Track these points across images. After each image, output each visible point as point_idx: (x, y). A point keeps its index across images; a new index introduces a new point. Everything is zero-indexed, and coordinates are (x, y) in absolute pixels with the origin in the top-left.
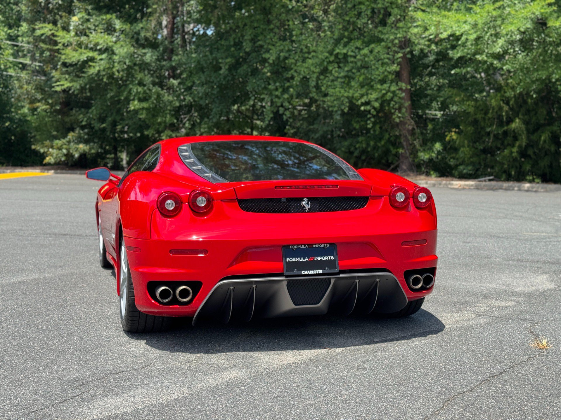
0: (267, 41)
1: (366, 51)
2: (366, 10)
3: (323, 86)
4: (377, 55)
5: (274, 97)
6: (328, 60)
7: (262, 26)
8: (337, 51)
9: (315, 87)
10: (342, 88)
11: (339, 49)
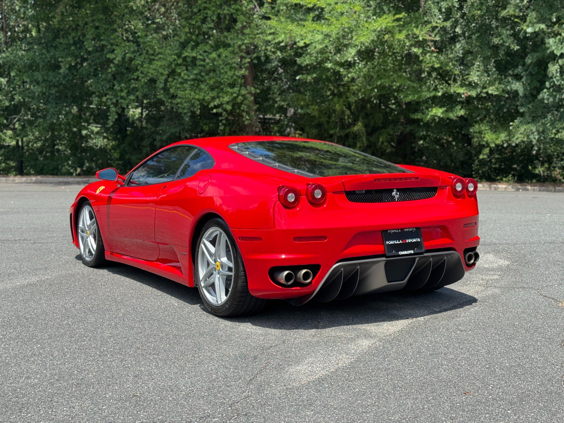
0: (111, 41)
1: (214, 55)
2: (212, 16)
3: (171, 88)
4: (225, 59)
5: (119, 98)
6: (176, 62)
7: (104, 26)
8: (186, 54)
9: (162, 88)
10: (191, 90)
11: (186, 52)
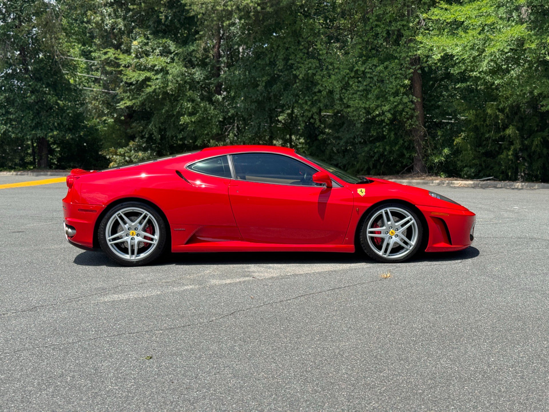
0: (297, 60)
2: (382, 32)
3: (345, 98)
4: (391, 71)
6: (349, 76)
7: (292, 47)
8: (357, 68)
9: (339, 99)
